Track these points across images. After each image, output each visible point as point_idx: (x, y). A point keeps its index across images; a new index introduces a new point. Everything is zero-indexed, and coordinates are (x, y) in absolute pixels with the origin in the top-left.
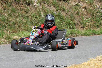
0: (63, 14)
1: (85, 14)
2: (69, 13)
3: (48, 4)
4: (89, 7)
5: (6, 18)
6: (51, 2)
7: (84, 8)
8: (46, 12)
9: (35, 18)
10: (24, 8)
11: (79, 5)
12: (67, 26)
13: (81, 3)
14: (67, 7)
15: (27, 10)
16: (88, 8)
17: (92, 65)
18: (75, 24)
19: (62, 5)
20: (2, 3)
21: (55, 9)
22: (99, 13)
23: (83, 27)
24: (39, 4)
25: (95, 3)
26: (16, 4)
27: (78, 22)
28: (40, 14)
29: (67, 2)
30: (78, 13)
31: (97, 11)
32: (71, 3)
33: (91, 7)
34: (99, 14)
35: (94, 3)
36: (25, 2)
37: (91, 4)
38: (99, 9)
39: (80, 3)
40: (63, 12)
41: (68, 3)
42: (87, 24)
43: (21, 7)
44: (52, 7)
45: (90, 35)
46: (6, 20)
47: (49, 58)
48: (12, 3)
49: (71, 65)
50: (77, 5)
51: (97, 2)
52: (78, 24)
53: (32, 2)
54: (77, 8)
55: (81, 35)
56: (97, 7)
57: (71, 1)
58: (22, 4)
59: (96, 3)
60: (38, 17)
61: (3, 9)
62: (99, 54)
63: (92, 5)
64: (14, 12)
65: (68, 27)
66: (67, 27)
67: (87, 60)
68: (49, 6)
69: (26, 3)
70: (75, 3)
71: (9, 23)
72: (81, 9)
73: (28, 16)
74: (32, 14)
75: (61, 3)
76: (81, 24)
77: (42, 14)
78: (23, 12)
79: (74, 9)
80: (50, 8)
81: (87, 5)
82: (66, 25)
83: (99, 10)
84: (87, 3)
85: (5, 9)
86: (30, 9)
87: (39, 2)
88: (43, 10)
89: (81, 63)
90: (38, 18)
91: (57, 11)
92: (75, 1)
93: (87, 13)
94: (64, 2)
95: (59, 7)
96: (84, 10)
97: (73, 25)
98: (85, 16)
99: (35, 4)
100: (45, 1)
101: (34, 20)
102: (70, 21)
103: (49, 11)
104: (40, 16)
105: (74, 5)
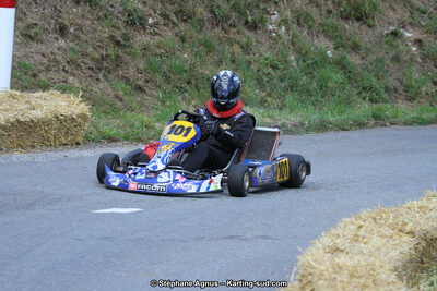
0: (354, 60)
1: (419, 60)
2: (372, 57)
3: (310, 28)
4: (429, 40)
5: (187, 67)
6: (320, 24)
7: (415, 44)
8: (304, 52)
9: (270, 69)
10: (238, 37)
11: (402, 33)
12: (364, 94)
13: (408, 27)
14: (366, 39)
15: (247, 45)
16: (427, 44)
18: (387, 90)
19: (351, 34)
20: (175, 20)
21: (331, 45)
23: (411, 99)
24: (283, 28)
26: (218, 25)
27: (397, 84)
28: (286, 56)
29: (365, 23)
30: (396, 59)
32: (379, 28)
36: (243, 21)
39: (403, 27)
40: (353, 55)
41: (370, 26)
42: (424, 89)
43: (231, 36)
44: (323, 37)
45: (430, 123)
46: (185, 71)
48: (204, 24)
49: (371, 207)
50: (394, 33)
52: (396, 91)
53: (262, 20)
54: (395, 43)
55: (405, 124)
57: (376, 23)
58: (234, 26)
60: (280, 66)
61: (177, 40)
64: (209, 48)
65: (367, 99)
66: (364, 99)
67: (419, 195)
68: (313, 35)
69: (247, 22)
71: (193, 82)
72: (406, 45)
73: (250, 63)
74: (261, 55)
75: (347, 26)
76: (406, 91)
77: (292, 58)
78: (237, 49)
79: (385, 46)
80: (315, 41)
81: (426, 36)
82: (360, 93)
84: (426, 30)
85: (183, 40)
86: (257, 41)
87: (284, 21)
88: (294, 46)
90: (278, 69)
91: (336, 48)
92: (389, 23)
93: (424, 58)
94: (357, 24)
95: (341, 38)
96: (414, 49)
97: (383, 91)
98: (417, 65)
99: (270, 27)
100: (302, 19)
101: (268, 74)
102: (374, 80)
103: (312, 48)
104: (287, 62)
105: (387, 35)
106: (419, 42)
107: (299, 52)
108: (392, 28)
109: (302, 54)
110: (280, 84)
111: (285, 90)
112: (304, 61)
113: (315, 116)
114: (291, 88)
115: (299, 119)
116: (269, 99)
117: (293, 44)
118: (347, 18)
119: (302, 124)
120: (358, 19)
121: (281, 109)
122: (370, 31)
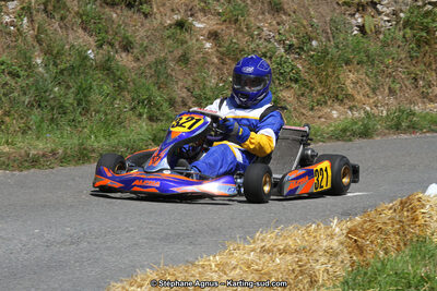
0: (124, 60)
1: (216, 60)
2: (150, 58)
3: (62, 19)
4: (229, 33)
6: (77, 13)
7: (209, 38)
8: (55, 52)
9: (8, 78)
11: (191, 24)
12: (139, 109)
13: (200, 15)
14: (142, 33)
16: (226, 38)
17: (238, 271)
18: (172, 103)
19: (120, 26)
21: (92, 41)
22: (271, 58)
24: (25, 20)
25: (256, 18)
27: (184, 94)
28: (31, 58)
29: (138, 10)
30: (184, 59)
31: (263, 51)
32: (158, 16)
33: (240, 35)
34: (269, 62)
35: (252, 19)
37: (237, 20)
38: (268, 41)
39: (192, 15)
40: (124, 55)
41: (146, 16)
44: (80, 31)
47: (62, 239)
49: (151, 268)
50: (180, 25)
51: (263, 13)
52: (184, 103)
54: (182, 38)
56: (264, 34)
57: (155, 10)
59: (260, 17)
60: (22, 73)
62: (266, 226)
63: (243, 27)
65: (145, 116)
66: (140, 115)
67: (218, 247)
68: (67, 28)
70: (175, 17)
72: (197, 40)
75: (115, 15)
77: (39, 61)
79: (169, 42)
80: (71, 37)
81: (224, 27)
82: (133, 109)
83: (270, 46)
84: (223, 19)
87: (26, 10)
88: (41, 45)
89: (191, 259)
90: (19, 77)
91: (100, 46)
92: (173, 10)
93: (222, 57)
94: (128, 13)
95: (107, 32)
96: (208, 45)
97: (166, 105)
98: (212, 68)
99: (7, 19)
100: (50, 8)
101: (6, 84)
102: (154, 89)
103: (67, 47)
104: (30, 67)
105: (170, 26)
106: (214, 36)
107: (47, 52)
108: (177, 17)
109: (53, 55)
110: (23, 98)
111: (31, 105)
112: (55, 65)
113: (72, 142)
114: (38, 103)
115: (50, 146)
116: (7, 118)
117: (40, 42)
118: (113, 5)
119: (54, 153)
120: (130, 6)
121: (24, 132)
122: (147, 23)
